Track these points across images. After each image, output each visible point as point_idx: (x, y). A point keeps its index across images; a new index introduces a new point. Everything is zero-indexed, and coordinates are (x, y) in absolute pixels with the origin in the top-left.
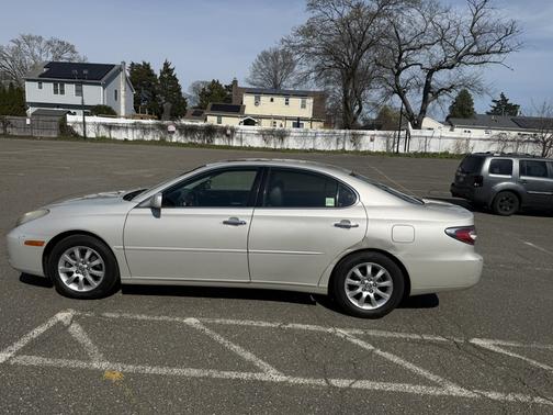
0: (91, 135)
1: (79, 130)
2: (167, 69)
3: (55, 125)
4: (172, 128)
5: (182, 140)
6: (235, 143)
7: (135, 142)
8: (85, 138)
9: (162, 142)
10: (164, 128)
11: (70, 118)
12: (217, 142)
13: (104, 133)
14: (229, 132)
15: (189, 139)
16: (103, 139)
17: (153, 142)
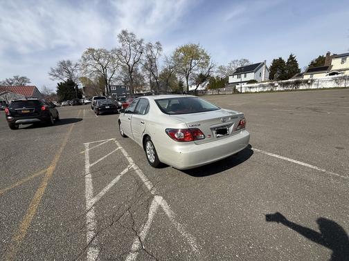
0: (243, 91)
1: (239, 90)
2: (291, 58)
3: (232, 90)
4: (276, 84)
5: (282, 89)
6: (313, 87)
7: (259, 92)
8: (241, 93)
9: (272, 91)
10: (273, 85)
11: (237, 86)
12: (301, 88)
13: (248, 90)
14: (309, 82)
15: (285, 88)
16: (247, 93)
17: (267, 91)
